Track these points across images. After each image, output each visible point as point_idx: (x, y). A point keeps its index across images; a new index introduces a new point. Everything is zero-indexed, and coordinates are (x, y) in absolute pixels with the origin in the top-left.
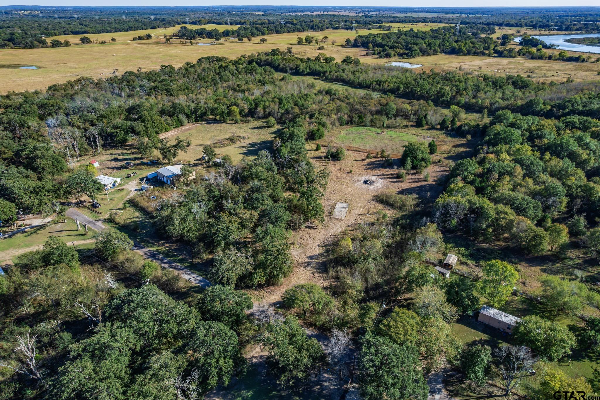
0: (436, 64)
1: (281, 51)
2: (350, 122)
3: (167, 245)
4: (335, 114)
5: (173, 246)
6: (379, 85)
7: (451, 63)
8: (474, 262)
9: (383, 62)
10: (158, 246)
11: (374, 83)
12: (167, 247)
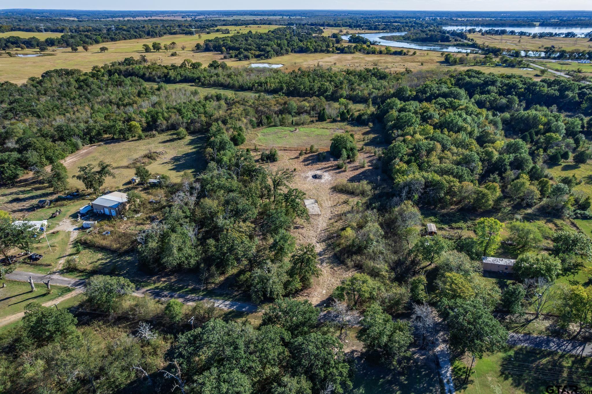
0: (295, 63)
1: (136, 59)
2: (260, 124)
3: (163, 279)
4: (245, 118)
5: (171, 279)
6: (261, 86)
7: (306, 61)
8: (447, 226)
9: (244, 63)
10: (154, 283)
11: (256, 85)
12: (165, 281)
